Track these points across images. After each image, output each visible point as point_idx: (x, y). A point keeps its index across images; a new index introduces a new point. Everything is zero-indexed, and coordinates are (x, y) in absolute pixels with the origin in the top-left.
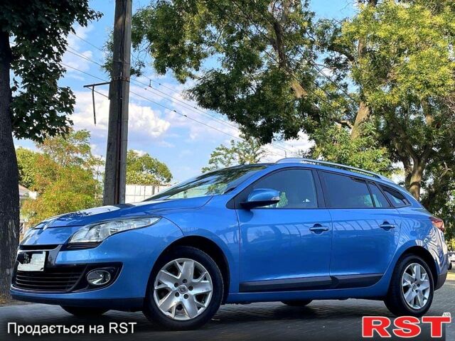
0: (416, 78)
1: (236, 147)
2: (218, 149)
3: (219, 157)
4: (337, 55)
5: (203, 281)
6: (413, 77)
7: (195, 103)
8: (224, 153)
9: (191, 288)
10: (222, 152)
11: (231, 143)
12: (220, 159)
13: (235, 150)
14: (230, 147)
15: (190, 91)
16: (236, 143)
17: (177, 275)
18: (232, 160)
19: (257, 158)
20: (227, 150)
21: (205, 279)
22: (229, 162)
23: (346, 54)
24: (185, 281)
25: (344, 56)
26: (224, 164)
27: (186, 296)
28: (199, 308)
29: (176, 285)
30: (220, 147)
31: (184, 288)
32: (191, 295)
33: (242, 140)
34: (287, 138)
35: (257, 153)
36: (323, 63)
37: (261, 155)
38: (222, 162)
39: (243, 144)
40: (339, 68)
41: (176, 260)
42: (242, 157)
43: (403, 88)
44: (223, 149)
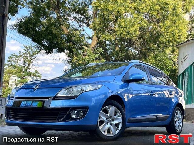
0: (124, 30)
1: (21, 55)
2: (12, 55)
3: (13, 59)
4: (80, 16)
5: (118, 117)
6: (123, 29)
7: (16, 31)
8: (15, 57)
9: (113, 120)
10: (14, 56)
11: (19, 53)
12: (13, 60)
13: (21, 56)
14: (18, 55)
15: (14, 25)
16: (22, 53)
17: (107, 113)
18: (19, 61)
19: (32, 61)
20: (16, 56)
21: (119, 116)
22: (18, 62)
23: (84, 16)
24: (111, 117)
25: (83, 17)
26: (15, 63)
27: (111, 124)
28: (117, 130)
29: (107, 119)
30: (13, 54)
31: (110, 121)
32: (113, 124)
33: (24, 52)
34: (59, 52)
35: (32, 58)
36: (72, 19)
37: (34, 60)
38: (14, 62)
39: (25, 53)
40: (81, 22)
41: (107, 106)
42: (25, 60)
43: (118, 33)
44: (15, 55)
